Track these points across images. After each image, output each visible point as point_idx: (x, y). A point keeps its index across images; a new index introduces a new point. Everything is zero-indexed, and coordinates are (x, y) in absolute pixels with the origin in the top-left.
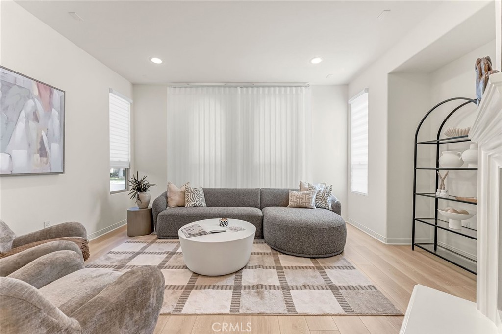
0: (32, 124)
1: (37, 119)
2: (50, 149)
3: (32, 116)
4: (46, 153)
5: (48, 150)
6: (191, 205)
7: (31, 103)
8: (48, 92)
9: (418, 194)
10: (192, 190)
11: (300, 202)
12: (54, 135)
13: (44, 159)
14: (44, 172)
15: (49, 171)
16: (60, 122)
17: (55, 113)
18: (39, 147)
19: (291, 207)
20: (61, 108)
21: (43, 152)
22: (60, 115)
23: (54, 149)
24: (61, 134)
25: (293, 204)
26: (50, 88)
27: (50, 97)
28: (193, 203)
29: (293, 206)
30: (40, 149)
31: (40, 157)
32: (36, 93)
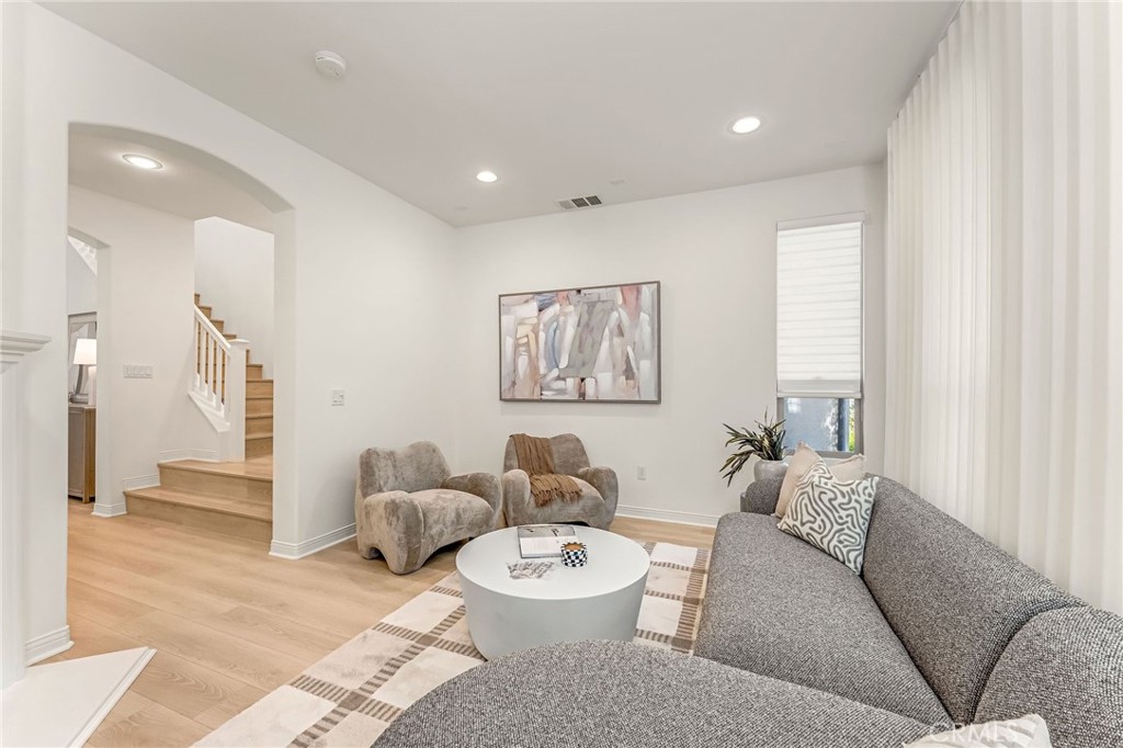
0: (617, 340)
1: (621, 334)
2: (638, 369)
3: (616, 331)
4: (633, 374)
5: (635, 370)
7: (615, 315)
8: (635, 293)
12: (643, 348)
13: (631, 382)
14: (632, 399)
15: (637, 399)
16: (653, 329)
17: (644, 317)
18: (625, 367)
20: (653, 309)
21: (629, 373)
22: (652, 319)
23: (645, 368)
24: (653, 347)
26: (637, 287)
27: (637, 299)
30: (626, 370)
31: (627, 379)
32: (620, 301)
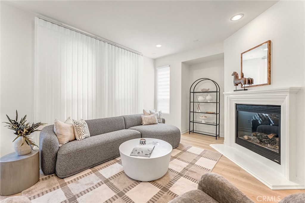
6: (84, 137)
9: (191, 112)
10: (82, 124)
11: (151, 122)
19: (145, 125)
25: (147, 123)
28: (85, 135)
29: (147, 124)
